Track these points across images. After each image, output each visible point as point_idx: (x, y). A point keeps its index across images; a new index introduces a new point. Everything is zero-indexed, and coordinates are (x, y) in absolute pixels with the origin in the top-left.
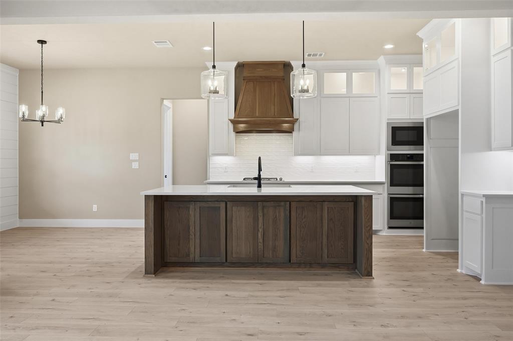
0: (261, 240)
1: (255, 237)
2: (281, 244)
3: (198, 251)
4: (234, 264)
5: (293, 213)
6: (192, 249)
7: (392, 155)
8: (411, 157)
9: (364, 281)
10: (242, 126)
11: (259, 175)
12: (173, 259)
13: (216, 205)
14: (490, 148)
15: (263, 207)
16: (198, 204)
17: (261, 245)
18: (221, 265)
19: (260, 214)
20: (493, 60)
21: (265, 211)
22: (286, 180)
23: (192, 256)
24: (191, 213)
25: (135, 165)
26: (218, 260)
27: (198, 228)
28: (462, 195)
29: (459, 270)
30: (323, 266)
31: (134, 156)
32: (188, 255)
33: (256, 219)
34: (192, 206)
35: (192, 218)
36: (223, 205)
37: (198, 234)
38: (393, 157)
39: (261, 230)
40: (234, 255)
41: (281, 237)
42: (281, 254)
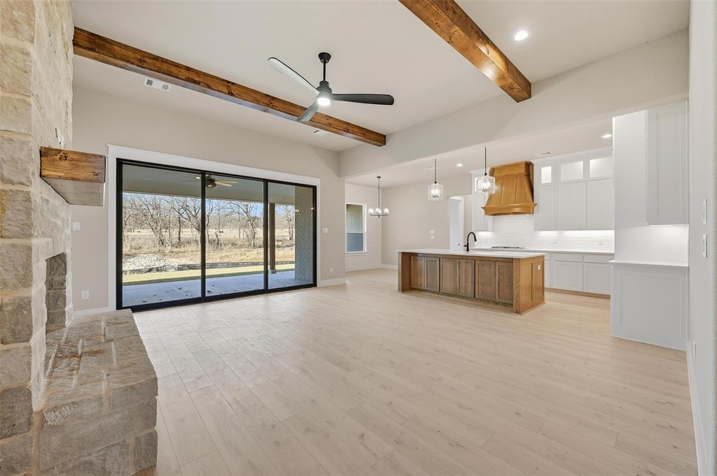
0: (458, 281)
1: (455, 280)
2: (470, 286)
3: (426, 283)
4: (444, 294)
5: (477, 267)
6: (423, 282)
12: (414, 286)
17: (458, 285)
18: (436, 293)
21: (461, 264)
22: (526, 248)
23: (423, 286)
24: (422, 263)
25: (433, 237)
26: (435, 290)
31: (432, 232)
32: (421, 286)
33: (455, 269)
34: (423, 259)
35: (423, 266)
37: (426, 275)
39: (458, 276)
40: (444, 289)
41: (469, 281)
42: (469, 292)
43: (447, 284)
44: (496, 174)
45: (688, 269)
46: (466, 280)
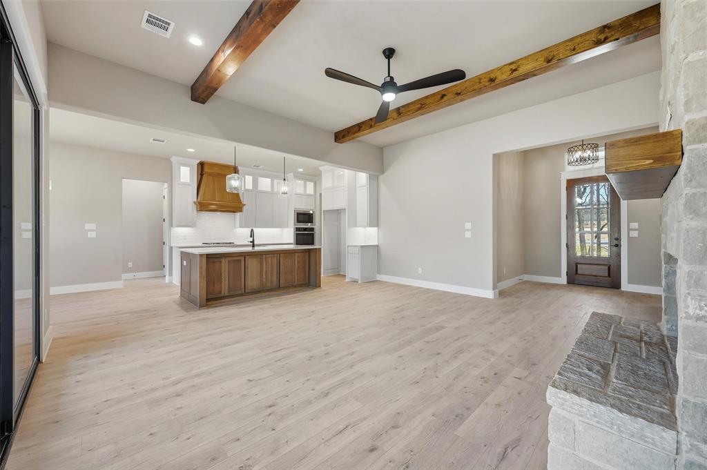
0: (264, 277)
1: (261, 276)
2: (275, 278)
3: (227, 288)
4: (249, 294)
5: (281, 260)
6: (223, 288)
8: (307, 229)
9: (319, 289)
12: (210, 296)
13: (239, 258)
14: (356, 226)
15: (266, 258)
16: (228, 259)
17: (264, 280)
18: (241, 295)
19: (264, 262)
20: (358, 189)
23: (223, 293)
24: (223, 265)
25: (92, 235)
26: (240, 292)
27: (227, 274)
28: (348, 246)
29: (346, 280)
30: (295, 287)
31: (90, 226)
32: (221, 293)
33: (261, 264)
34: (223, 260)
35: (223, 268)
36: (243, 258)
37: (227, 278)
38: (298, 229)
39: (264, 271)
40: (249, 288)
41: (275, 274)
42: (275, 284)
43: (253, 282)
44: (206, 169)
45: (378, 246)
46: (272, 273)
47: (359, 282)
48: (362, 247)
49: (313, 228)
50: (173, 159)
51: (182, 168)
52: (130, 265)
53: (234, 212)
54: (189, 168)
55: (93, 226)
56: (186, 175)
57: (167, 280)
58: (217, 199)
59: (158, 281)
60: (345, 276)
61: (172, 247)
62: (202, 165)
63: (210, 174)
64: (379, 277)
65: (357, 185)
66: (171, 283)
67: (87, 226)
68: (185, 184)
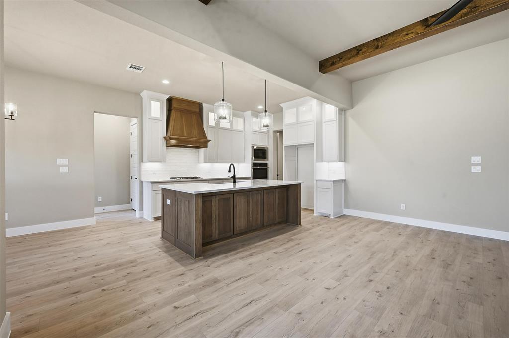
0: (251, 216)
1: (248, 215)
2: (259, 216)
3: (217, 231)
4: (237, 235)
5: (265, 197)
6: (214, 231)
7: (254, 163)
8: (261, 164)
10: (173, 142)
11: (234, 175)
13: (228, 196)
14: (323, 161)
15: (251, 195)
18: (230, 237)
19: (251, 199)
20: (323, 124)
23: (213, 236)
24: (214, 204)
25: (64, 170)
26: (229, 234)
27: (217, 215)
28: (316, 181)
29: (315, 215)
32: (211, 236)
33: (248, 203)
34: (214, 199)
35: (214, 208)
36: (232, 195)
37: (217, 219)
39: (251, 209)
40: (237, 229)
41: (260, 211)
42: (259, 222)
43: (240, 223)
44: (175, 105)
45: (345, 181)
46: (257, 211)
47: (331, 217)
48: (334, 182)
49: (267, 163)
50: (145, 94)
51: (153, 103)
52: (100, 199)
53: (198, 147)
54: (159, 103)
55: (64, 161)
56: (157, 110)
57: (137, 214)
58: (185, 135)
59: (128, 215)
60: (313, 210)
61: (142, 182)
62: (170, 101)
63: (178, 110)
64: (346, 212)
65: (323, 121)
66: (142, 218)
67: (60, 161)
68: (155, 119)
